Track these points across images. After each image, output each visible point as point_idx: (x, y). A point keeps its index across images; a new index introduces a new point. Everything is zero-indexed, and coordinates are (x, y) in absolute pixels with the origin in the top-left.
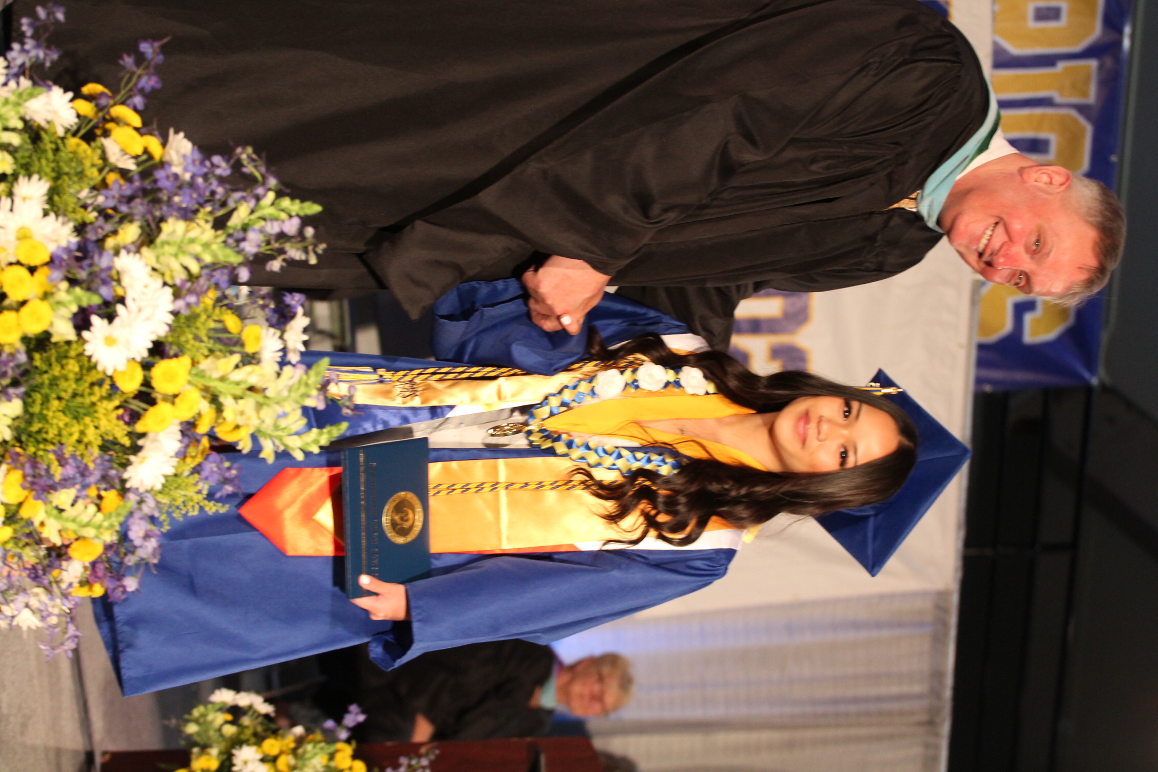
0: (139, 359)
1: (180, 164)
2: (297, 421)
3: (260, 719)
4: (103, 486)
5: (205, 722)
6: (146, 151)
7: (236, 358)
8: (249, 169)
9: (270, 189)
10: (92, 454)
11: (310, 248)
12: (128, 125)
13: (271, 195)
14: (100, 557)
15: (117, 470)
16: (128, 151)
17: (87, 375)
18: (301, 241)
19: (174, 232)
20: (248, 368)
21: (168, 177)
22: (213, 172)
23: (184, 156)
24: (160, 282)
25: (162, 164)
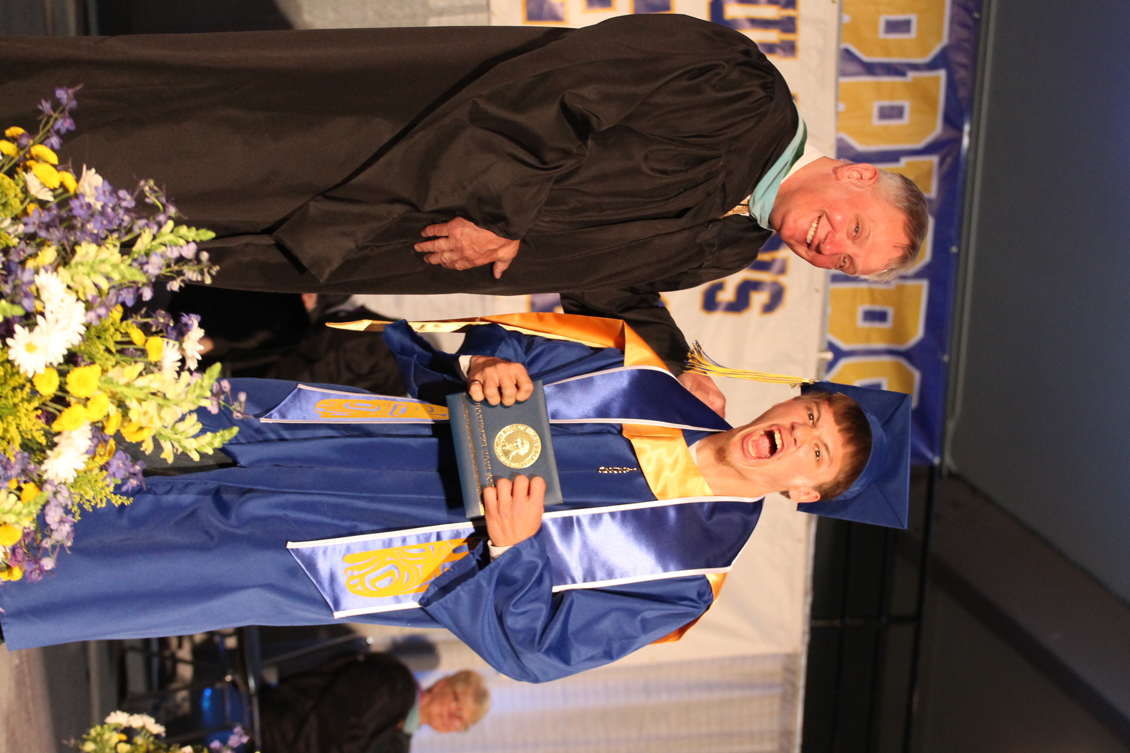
0: (55, 364)
1: (92, 196)
2: (193, 424)
3: (152, 739)
4: (23, 479)
5: (101, 740)
6: (62, 185)
7: (140, 367)
8: (151, 199)
9: (170, 218)
10: (13, 450)
11: (206, 270)
12: (46, 162)
13: (171, 224)
14: (19, 542)
15: (35, 466)
16: (47, 185)
17: (11, 379)
18: (197, 264)
19: (88, 253)
20: (151, 376)
21: (82, 206)
22: (120, 205)
23: (96, 188)
24: (74, 297)
25: (76, 196)
